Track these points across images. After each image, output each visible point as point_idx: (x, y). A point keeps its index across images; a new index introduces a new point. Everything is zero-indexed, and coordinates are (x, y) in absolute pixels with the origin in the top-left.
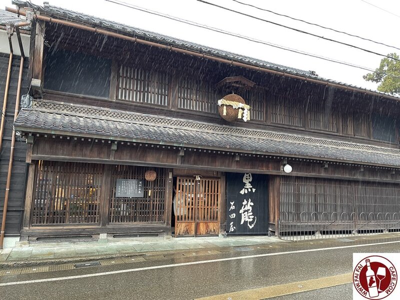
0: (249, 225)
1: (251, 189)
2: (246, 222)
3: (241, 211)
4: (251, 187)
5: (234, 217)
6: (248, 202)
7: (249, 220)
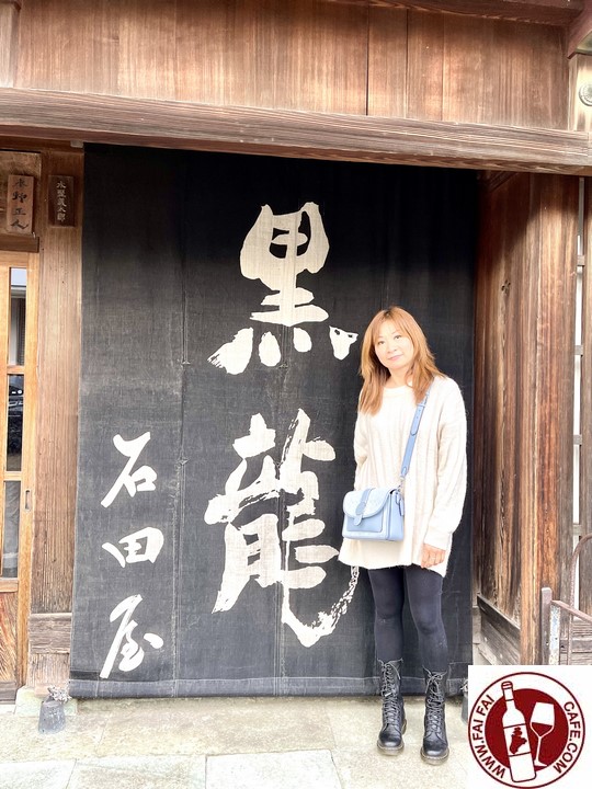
0: (288, 616)
1: (317, 331)
2: (260, 598)
3: (221, 508)
4: (320, 315)
5: (152, 554)
6: (283, 434)
7: (291, 581)
